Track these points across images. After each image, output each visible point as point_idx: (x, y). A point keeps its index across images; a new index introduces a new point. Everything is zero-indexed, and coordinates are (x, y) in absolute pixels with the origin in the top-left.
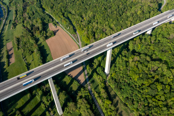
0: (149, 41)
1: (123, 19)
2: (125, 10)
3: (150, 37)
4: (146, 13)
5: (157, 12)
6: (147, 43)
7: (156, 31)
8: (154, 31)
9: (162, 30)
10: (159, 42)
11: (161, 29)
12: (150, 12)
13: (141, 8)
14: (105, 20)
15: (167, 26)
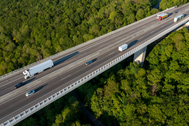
0: (144, 87)
1: (78, 33)
2: (86, 14)
3: (142, 72)
4: (127, 15)
5: (150, 10)
6: (136, 95)
7: (157, 54)
8: (151, 55)
9: (173, 48)
10: (176, 90)
11: (172, 46)
12: (135, 13)
13: (116, 8)
14: (45, 37)
15: (184, 36)
